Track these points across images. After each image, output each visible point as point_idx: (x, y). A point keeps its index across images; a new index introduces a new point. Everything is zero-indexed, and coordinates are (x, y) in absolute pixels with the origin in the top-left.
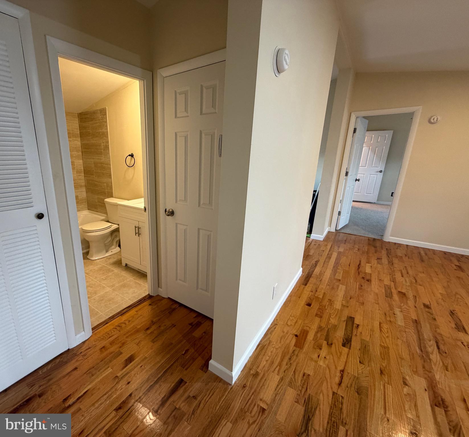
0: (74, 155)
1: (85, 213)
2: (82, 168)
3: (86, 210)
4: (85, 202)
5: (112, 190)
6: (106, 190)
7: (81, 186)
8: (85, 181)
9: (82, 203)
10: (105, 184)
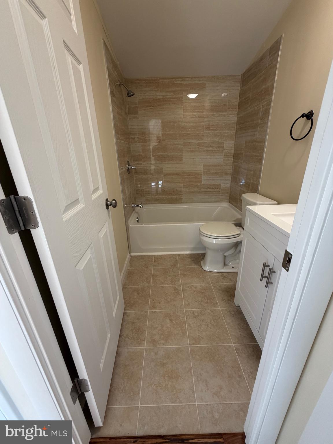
0: (226, 135)
1: (224, 205)
2: (233, 151)
3: (227, 202)
4: (228, 193)
5: (259, 182)
6: (252, 181)
7: (226, 174)
8: (233, 167)
9: (224, 193)
10: (252, 173)
